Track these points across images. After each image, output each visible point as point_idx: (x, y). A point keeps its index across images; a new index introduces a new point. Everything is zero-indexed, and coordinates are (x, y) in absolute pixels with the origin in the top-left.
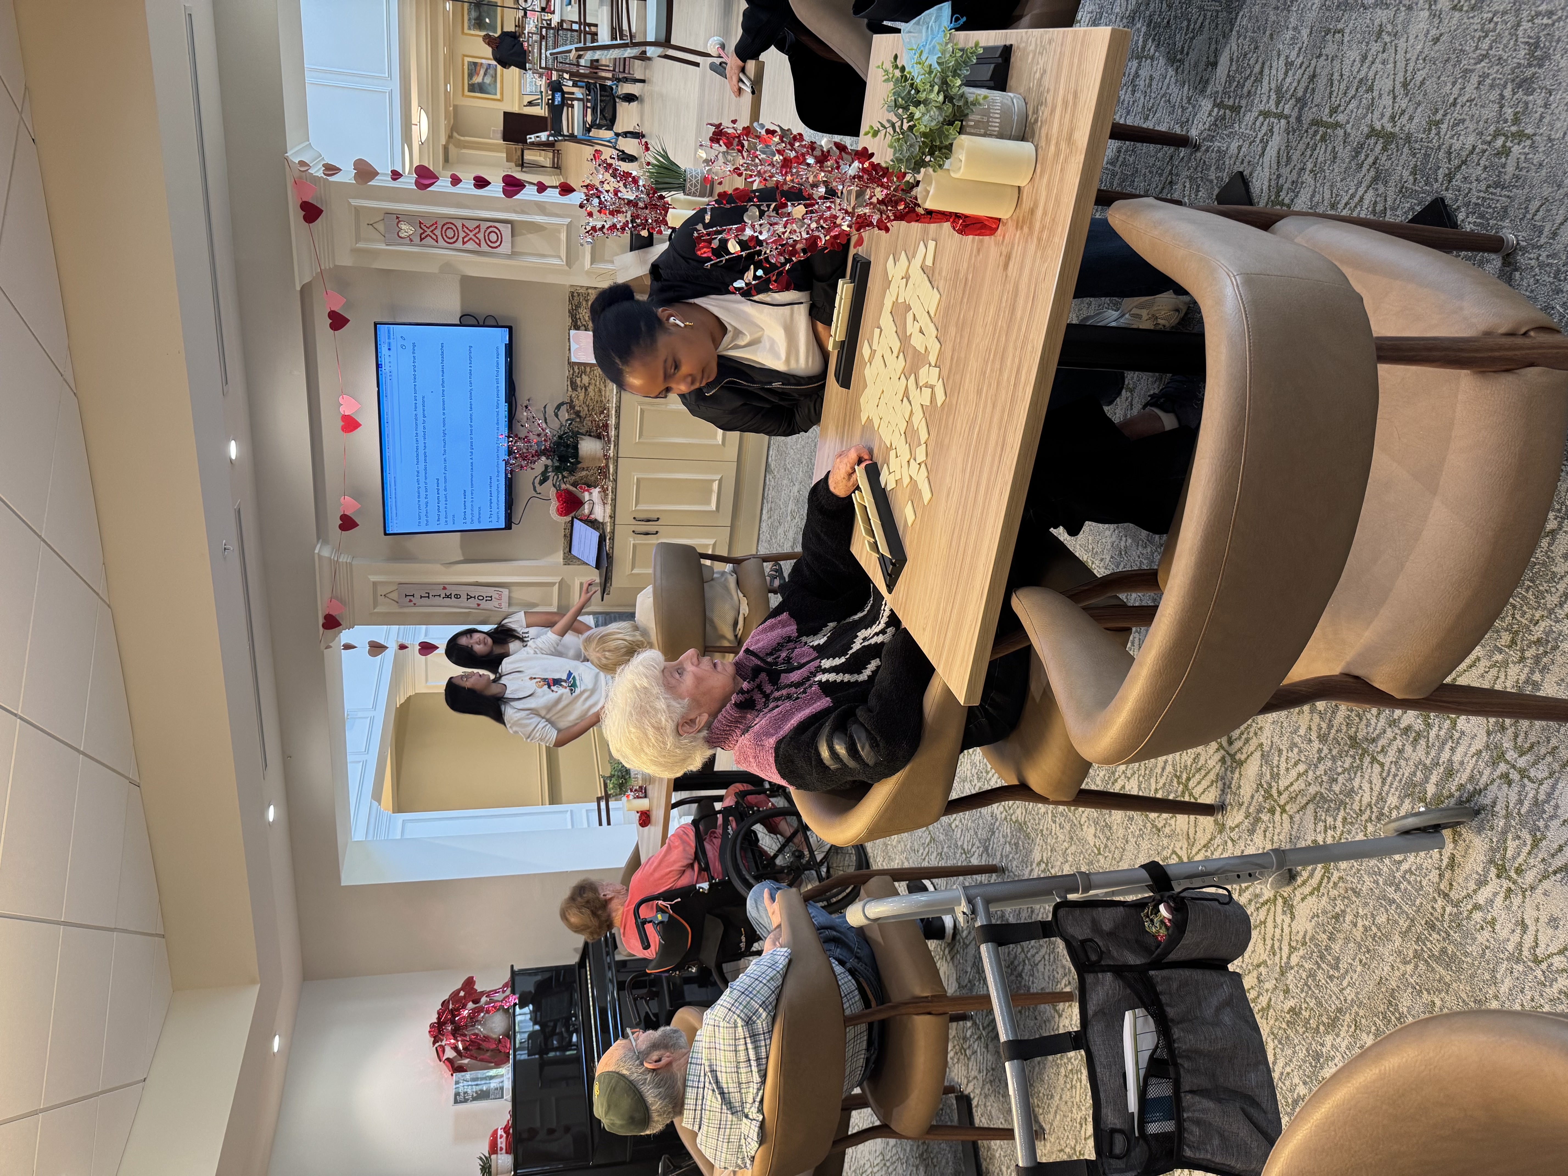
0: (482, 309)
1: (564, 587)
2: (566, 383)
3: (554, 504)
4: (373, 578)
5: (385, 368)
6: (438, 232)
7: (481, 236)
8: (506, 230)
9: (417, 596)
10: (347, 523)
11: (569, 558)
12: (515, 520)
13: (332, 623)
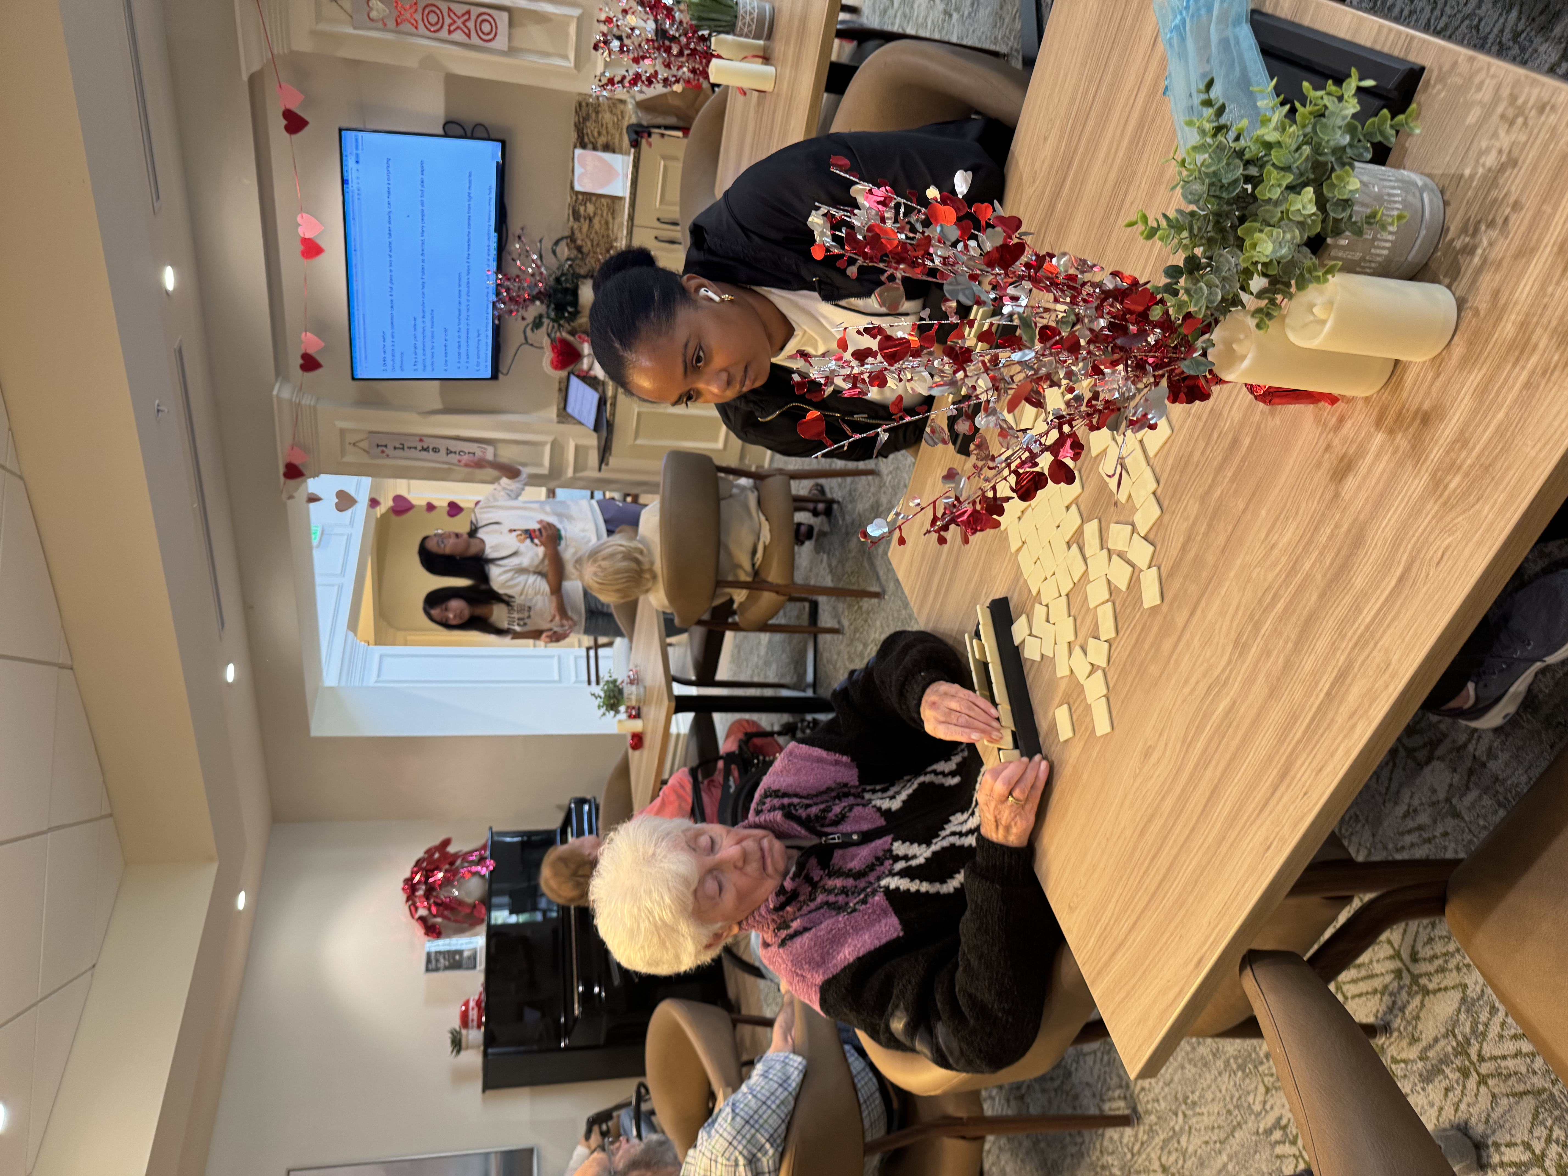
0: (470, 114)
1: (557, 448)
2: (567, 212)
3: (548, 356)
4: (341, 424)
5: (353, 185)
6: (418, 16)
7: (471, 24)
8: (503, 18)
9: (390, 447)
10: (310, 363)
11: (564, 415)
12: (503, 368)
13: (294, 472)
